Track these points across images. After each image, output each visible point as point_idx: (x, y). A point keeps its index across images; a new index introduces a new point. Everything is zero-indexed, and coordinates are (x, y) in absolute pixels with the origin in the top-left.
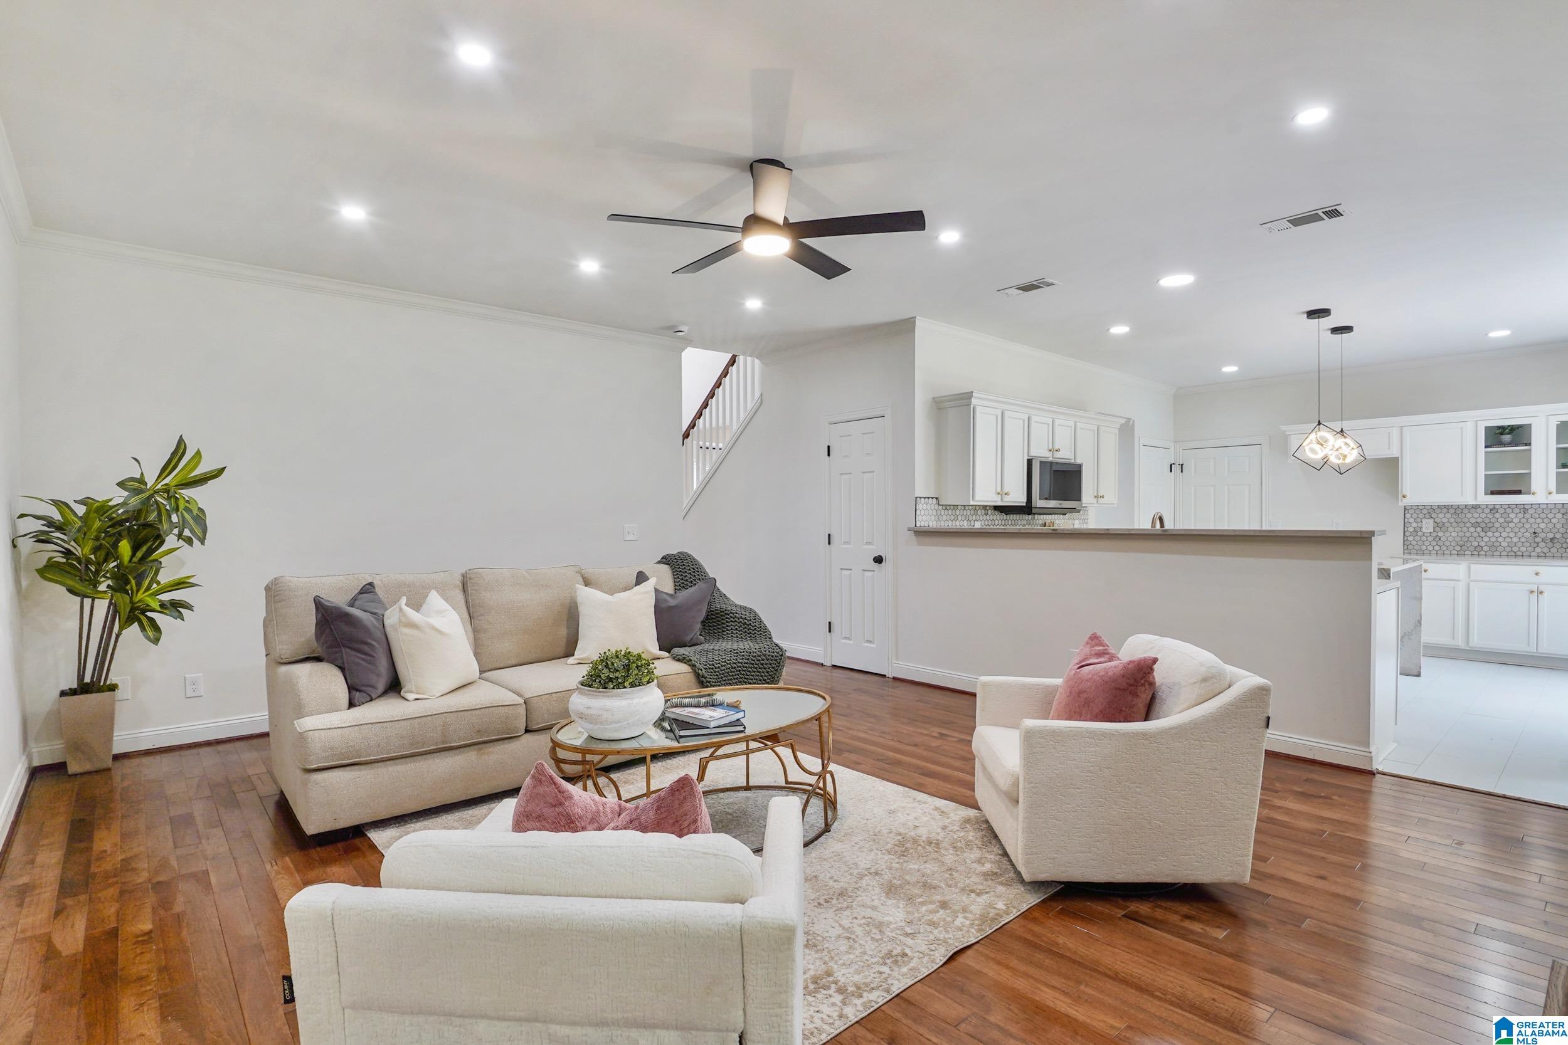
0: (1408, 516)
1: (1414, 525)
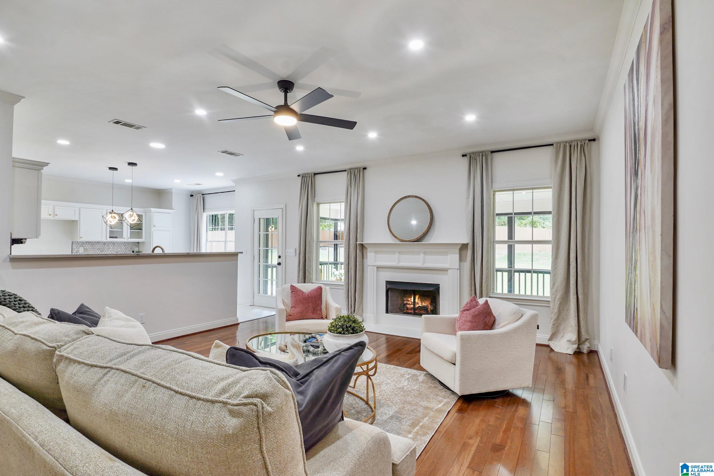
0: (73, 246)
1: (76, 250)
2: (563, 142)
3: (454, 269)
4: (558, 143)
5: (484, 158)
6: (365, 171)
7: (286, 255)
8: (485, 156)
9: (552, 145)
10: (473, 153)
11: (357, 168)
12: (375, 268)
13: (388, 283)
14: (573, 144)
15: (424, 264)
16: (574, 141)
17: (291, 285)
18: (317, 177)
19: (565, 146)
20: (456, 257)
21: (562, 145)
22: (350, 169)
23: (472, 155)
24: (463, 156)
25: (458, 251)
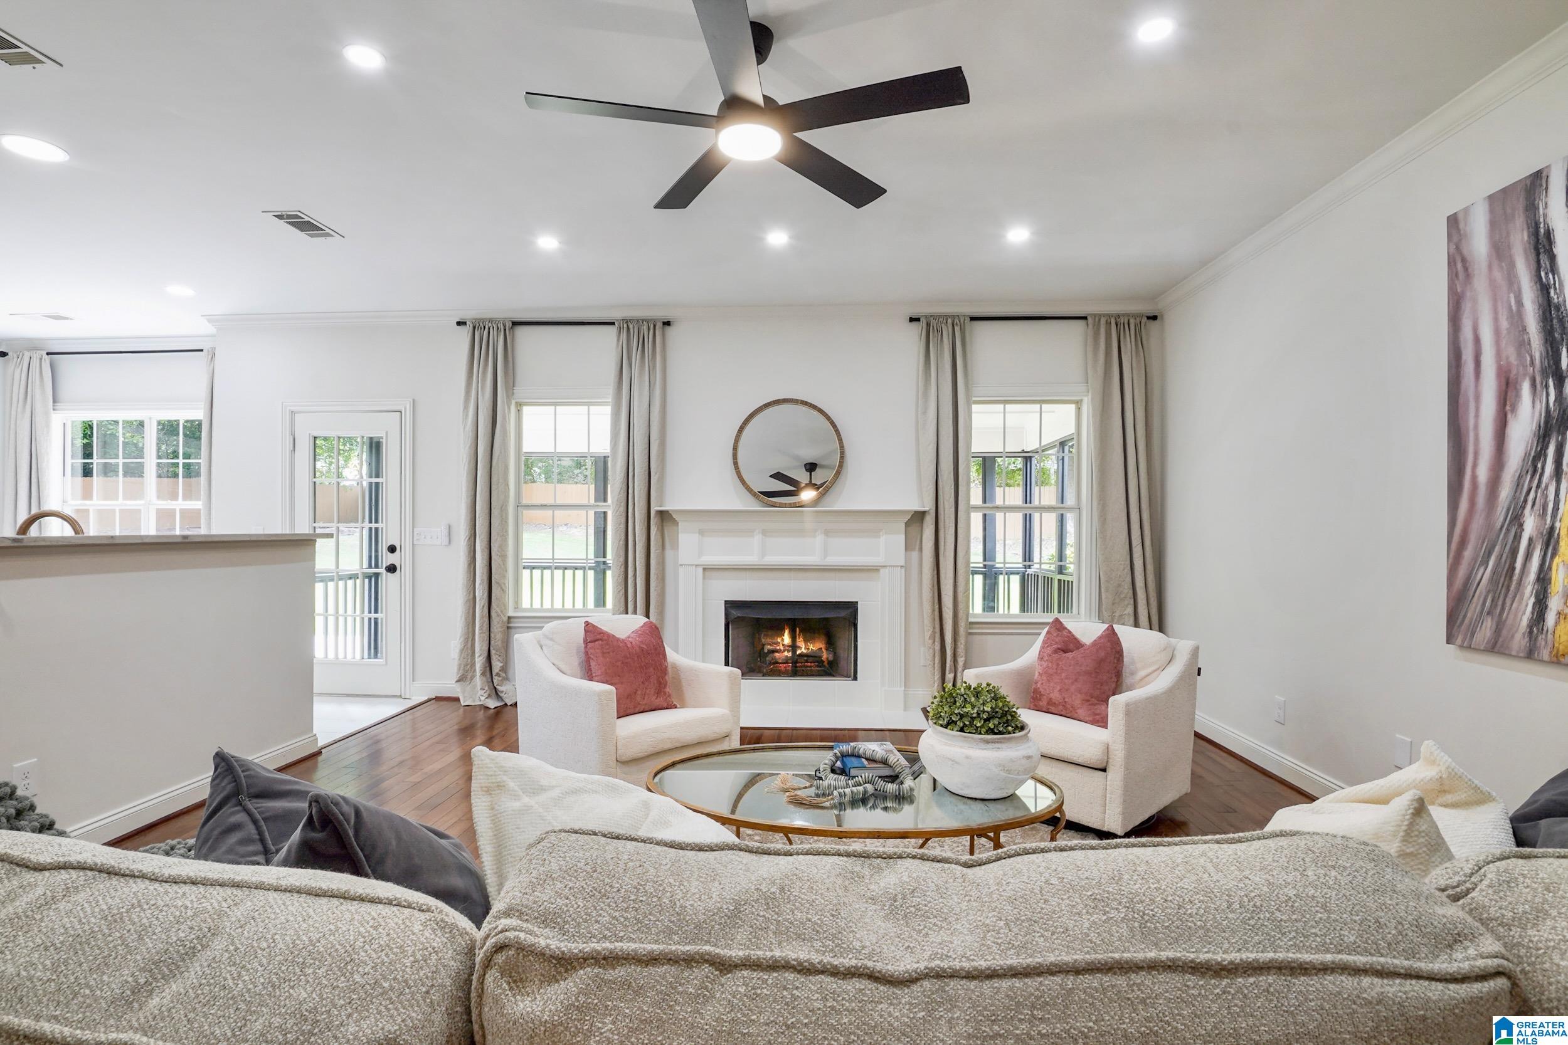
2: (1104, 315)
3: (894, 566)
4: (1095, 315)
5: (957, 329)
6: (668, 329)
7: (415, 543)
8: (959, 327)
9: (1085, 318)
10: (934, 317)
11: (648, 321)
12: (700, 570)
13: (730, 605)
14: (1122, 322)
15: (825, 558)
16: (1124, 315)
17: (587, 624)
18: (521, 331)
19: (1108, 324)
20: (899, 539)
21: (1103, 321)
22: (627, 321)
23: (933, 322)
24: (912, 320)
25: (903, 526)
